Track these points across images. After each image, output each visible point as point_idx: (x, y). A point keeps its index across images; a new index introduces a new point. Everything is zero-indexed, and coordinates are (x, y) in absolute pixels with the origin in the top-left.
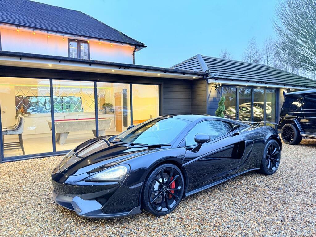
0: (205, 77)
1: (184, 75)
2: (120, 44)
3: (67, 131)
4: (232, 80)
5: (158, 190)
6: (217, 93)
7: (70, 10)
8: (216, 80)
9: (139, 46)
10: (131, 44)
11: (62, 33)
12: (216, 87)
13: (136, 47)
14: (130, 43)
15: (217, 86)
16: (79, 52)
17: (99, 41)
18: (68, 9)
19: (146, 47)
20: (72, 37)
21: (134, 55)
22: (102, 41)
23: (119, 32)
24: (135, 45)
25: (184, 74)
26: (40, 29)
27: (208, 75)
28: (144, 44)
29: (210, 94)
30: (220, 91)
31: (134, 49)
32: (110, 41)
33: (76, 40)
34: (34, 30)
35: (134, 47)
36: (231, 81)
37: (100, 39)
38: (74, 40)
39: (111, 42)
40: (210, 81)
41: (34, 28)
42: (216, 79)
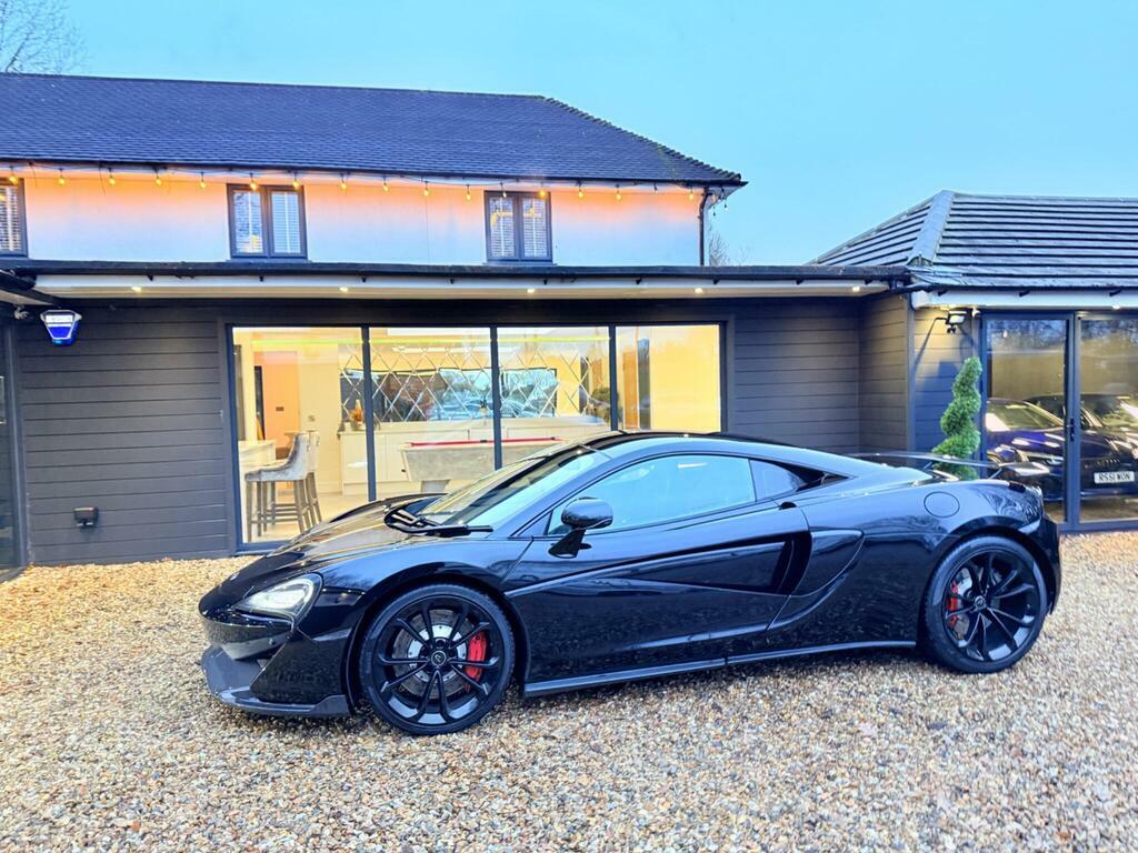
0: (899, 284)
1: (798, 283)
2: (649, 188)
3: (439, 475)
4: (1024, 291)
5: (419, 658)
6: (961, 343)
7: (508, 96)
8: (940, 294)
9: (720, 184)
10: (688, 184)
11: (464, 176)
12: (947, 323)
13: (706, 189)
14: (684, 181)
15: (950, 316)
16: (519, 232)
17: (577, 188)
18: (502, 96)
19: (745, 184)
20: (494, 185)
21: (701, 217)
22: (587, 187)
23: (655, 144)
24: (705, 184)
25: (799, 280)
26: (402, 174)
27: (909, 277)
28: (739, 176)
29: (923, 349)
30: (975, 336)
31: (702, 198)
32: (616, 183)
33: (505, 195)
34: (384, 177)
35: (701, 190)
36: (1021, 295)
37: (579, 181)
38: (498, 194)
39: (618, 186)
40: (920, 299)
41: (384, 173)
42: (941, 290)
